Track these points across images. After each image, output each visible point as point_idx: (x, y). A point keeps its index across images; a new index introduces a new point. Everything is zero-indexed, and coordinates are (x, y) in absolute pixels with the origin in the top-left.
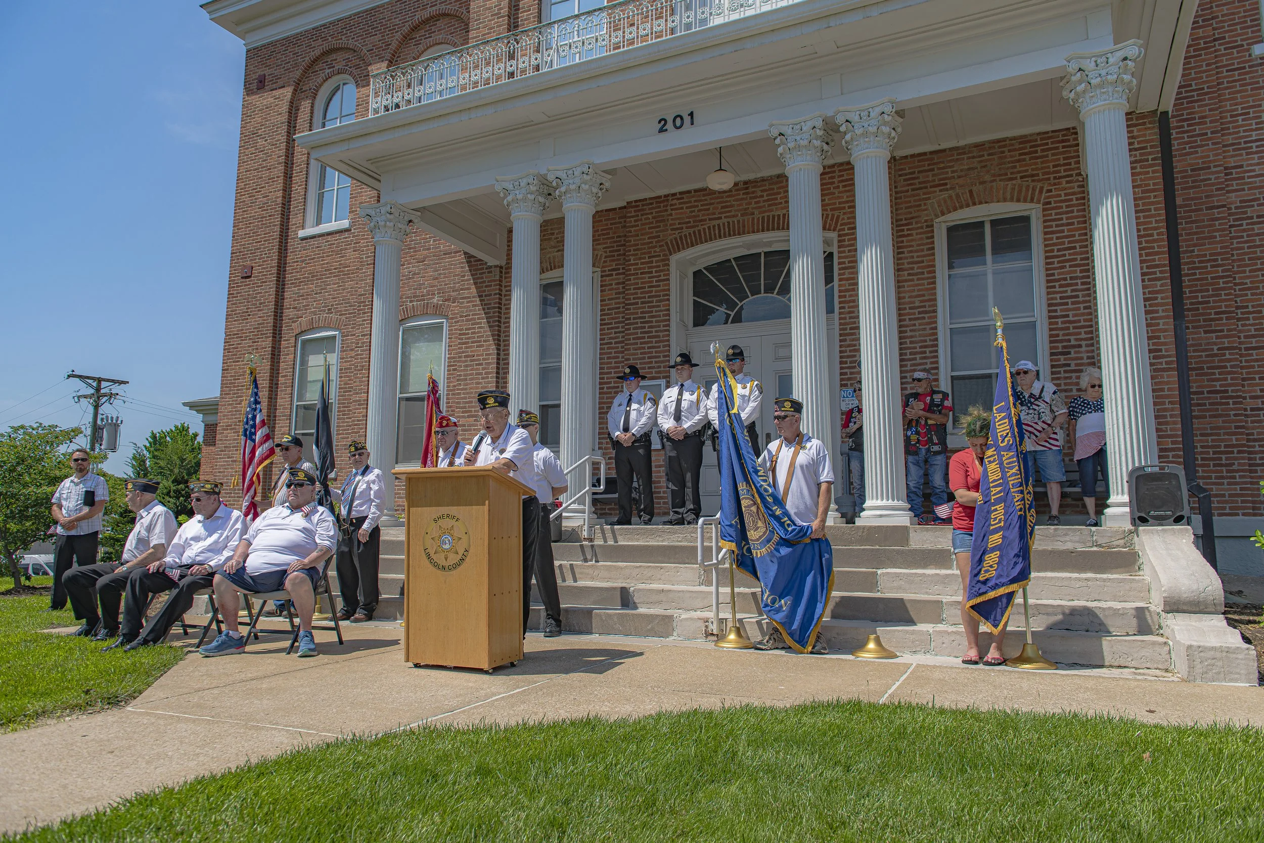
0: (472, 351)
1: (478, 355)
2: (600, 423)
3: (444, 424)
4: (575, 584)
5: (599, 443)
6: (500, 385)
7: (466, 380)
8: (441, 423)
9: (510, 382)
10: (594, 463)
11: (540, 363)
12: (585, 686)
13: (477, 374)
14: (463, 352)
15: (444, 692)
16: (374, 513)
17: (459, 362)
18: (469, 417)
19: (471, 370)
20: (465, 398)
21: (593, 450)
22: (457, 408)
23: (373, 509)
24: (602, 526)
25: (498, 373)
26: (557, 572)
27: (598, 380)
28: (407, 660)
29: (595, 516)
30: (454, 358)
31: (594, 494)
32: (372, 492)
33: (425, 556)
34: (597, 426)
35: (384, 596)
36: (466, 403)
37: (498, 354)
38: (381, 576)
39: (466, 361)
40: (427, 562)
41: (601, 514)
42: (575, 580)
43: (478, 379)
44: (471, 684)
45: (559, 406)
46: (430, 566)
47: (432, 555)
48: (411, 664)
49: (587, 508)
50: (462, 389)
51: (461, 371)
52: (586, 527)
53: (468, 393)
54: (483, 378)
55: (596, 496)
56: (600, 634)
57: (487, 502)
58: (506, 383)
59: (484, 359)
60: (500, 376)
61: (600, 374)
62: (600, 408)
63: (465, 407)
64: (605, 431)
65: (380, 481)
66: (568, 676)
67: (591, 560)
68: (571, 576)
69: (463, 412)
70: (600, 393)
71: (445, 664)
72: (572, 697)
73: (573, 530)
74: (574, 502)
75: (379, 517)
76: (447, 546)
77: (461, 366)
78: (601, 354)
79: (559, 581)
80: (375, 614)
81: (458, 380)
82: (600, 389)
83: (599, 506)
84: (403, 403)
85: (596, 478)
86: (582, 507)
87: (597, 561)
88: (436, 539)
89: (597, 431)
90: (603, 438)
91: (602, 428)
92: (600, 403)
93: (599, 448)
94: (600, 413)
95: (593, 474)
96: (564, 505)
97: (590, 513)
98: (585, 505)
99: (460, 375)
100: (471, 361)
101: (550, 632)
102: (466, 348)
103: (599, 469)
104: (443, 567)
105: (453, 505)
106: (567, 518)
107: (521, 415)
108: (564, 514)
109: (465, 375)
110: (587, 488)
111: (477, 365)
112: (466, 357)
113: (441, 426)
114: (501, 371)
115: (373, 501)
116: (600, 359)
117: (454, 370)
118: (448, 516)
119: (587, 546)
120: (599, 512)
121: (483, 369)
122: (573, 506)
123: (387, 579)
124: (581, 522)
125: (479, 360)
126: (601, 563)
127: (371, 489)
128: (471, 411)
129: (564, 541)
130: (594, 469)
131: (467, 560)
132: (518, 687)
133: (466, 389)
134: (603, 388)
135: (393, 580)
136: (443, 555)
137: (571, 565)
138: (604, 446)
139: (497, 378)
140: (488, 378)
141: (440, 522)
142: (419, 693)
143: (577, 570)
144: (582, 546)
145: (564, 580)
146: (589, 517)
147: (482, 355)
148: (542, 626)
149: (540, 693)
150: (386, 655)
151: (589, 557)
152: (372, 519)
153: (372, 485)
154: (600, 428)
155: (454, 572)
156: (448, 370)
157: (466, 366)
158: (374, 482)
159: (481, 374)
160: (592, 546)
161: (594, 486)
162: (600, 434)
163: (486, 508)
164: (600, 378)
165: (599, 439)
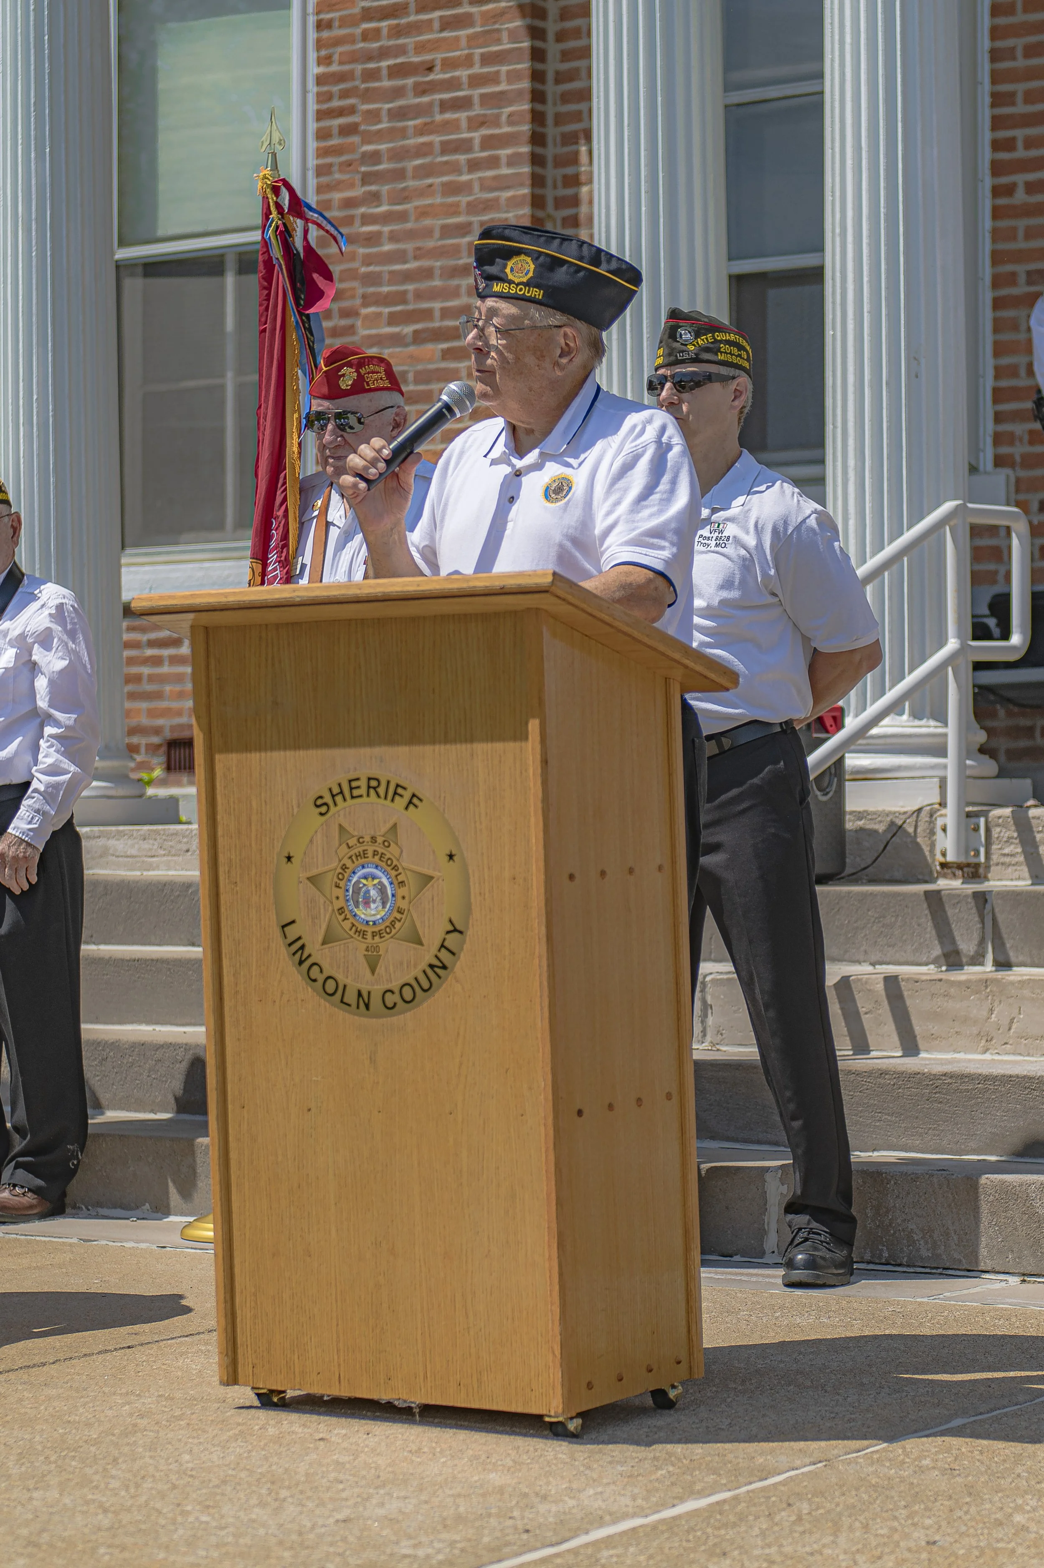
0: (421, 48)
1: (449, 64)
2: (999, 350)
3: (346, 383)
4: (910, 1064)
5: (998, 439)
6: (550, 194)
7: (400, 175)
8: (332, 378)
9: (598, 186)
10: (976, 531)
11: (728, 87)
12: (970, 1490)
13: (447, 148)
14: (383, 53)
15: (393, 1506)
16: (53, 771)
17: (367, 96)
18: (418, 338)
19: (421, 131)
20: (400, 257)
21: (973, 469)
22: (367, 300)
23: (49, 755)
24: (1019, 807)
25: (537, 139)
26: (834, 1008)
27: (986, 155)
28: (232, 1378)
29: (990, 767)
30: (341, 77)
31: (978, 666)
32: (41, 684)
33: (284, 953)
34: (988, 363)
35: (112, 1115)
36: (407, 277)
37: (537, 55)
38: (90, 1030)
39: (398, 93)
40: (295, 976)
41: (1014, 755)
42: (910, 1047)
43: (455, 168)
44: (495, 1478)
45: (816, 275)
46: (309, 994)
47: (314, 949)
48: (245, 1394)
49: (951, 731)
50: (386, 218)
51: (379, 136)
52: (949, 817)
53: (411, 235)
54: (474, 166)
55: (989, 678)
56: (1025, 1276)
57: (534, 726)
58: (574, 181)
59: (476, 81)
60: (550, 151)
61: (997, 123)
62: (997, 282)
63: (401, 298)
64: (1022, 382)
65: (72, 635)
66: (897, 1449)
67: (977, 959)
68: (890, 1028)
69: (393, 319)
70: (997, 212)
71: (384, 1396)
72: (920, 1536)
73: (896, 829)
74: (894, 708)
75: (73, 787)
76: (374, 912)
77: (374, 116)
78: (995, 33)
79: (843, 1048)
80: (75, 1188)
81: (366, 179)
82: (997, 191)
83: (1002, 719)
84: (134, 285)
85: (988, 593)
86: (928, 727)
87: (1003, 964)
88: (329, 880)
89: (988, 382)
90: (1017, 416)
91: (1012, 371)
92: (997, 258)
93: (1000, 462)
94: (998, 304)
95: (977, 579)
96: (851, 723)
97: (965, 752)
98: (943, 719)
99: (374, 157)
100: (422, 90)
101: (811, 1264)
102: (397, 32)
103: (1001, 555)
104: (364, 1001)
105: (391, 741)
106: (865, 775)
107: (672, 333)
108: (853, 761)
109: (398, 155)
110: (952, 644)
111: (444, 106)
112: (397, 72)
113: (334, 393)
114: (551, 131)
115: (47, 718)
116: (995, 55)
117: (348, 130)
118: (373, 784)
119: (957, 898)
120: (1003, 744)
121: (476, 123)
122: (889, 726)
123: (114, 1046)
124: (927, 796)
125: (452, 84)
126: (1020, 973)
127: (34, 668)
128: (427, 314)
129: (854, 878)
130: (977, 554)
131: (461, 966)
132: (691, 1493)
133: (402, 217)
134: (1009, 190)
135: (141, 1048)
136: (358, 947)
137: (891, 981)
138: (1018, 451)
139: (536, 160)
140: (493, 162)
141: (342, 809)
142: (291, 1509)
143: (914, 1004)
144: (935, 900)
145: (861, 1047)
146: (961, 767)
147: (468, 61)
148: (771, 1241)
149: (785, 1516)
150: (139, 1354)
151: (967, 946)
152: (48, 795)
153: (38, 654)
154: (999, 373)
155: (406, 1019)
156: (322, 135)
157: (400, 114)
158: (45, 640)
159: (464, 146)
160: (982, 899)
161: (980, 632)
162: (998, 395)
163: (531, 748)
164: (996, 145)
165: (999, 418)
